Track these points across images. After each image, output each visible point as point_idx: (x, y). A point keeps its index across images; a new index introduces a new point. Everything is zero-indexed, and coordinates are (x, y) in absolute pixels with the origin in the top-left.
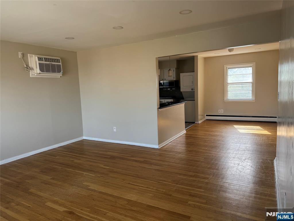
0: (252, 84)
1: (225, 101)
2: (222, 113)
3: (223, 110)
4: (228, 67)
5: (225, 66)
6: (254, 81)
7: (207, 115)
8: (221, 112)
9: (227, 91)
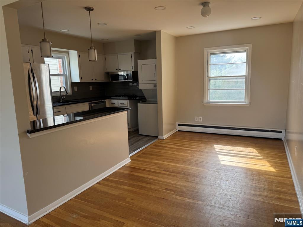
0: (246, 79)
1: (204, 105)
2: (201, 122)
3: (201, 118)
4: (211, 51)
5: (206, 51)
6: (248, 73)
7: (179, 125)
8: (199, 120)
9: (208, 90)
